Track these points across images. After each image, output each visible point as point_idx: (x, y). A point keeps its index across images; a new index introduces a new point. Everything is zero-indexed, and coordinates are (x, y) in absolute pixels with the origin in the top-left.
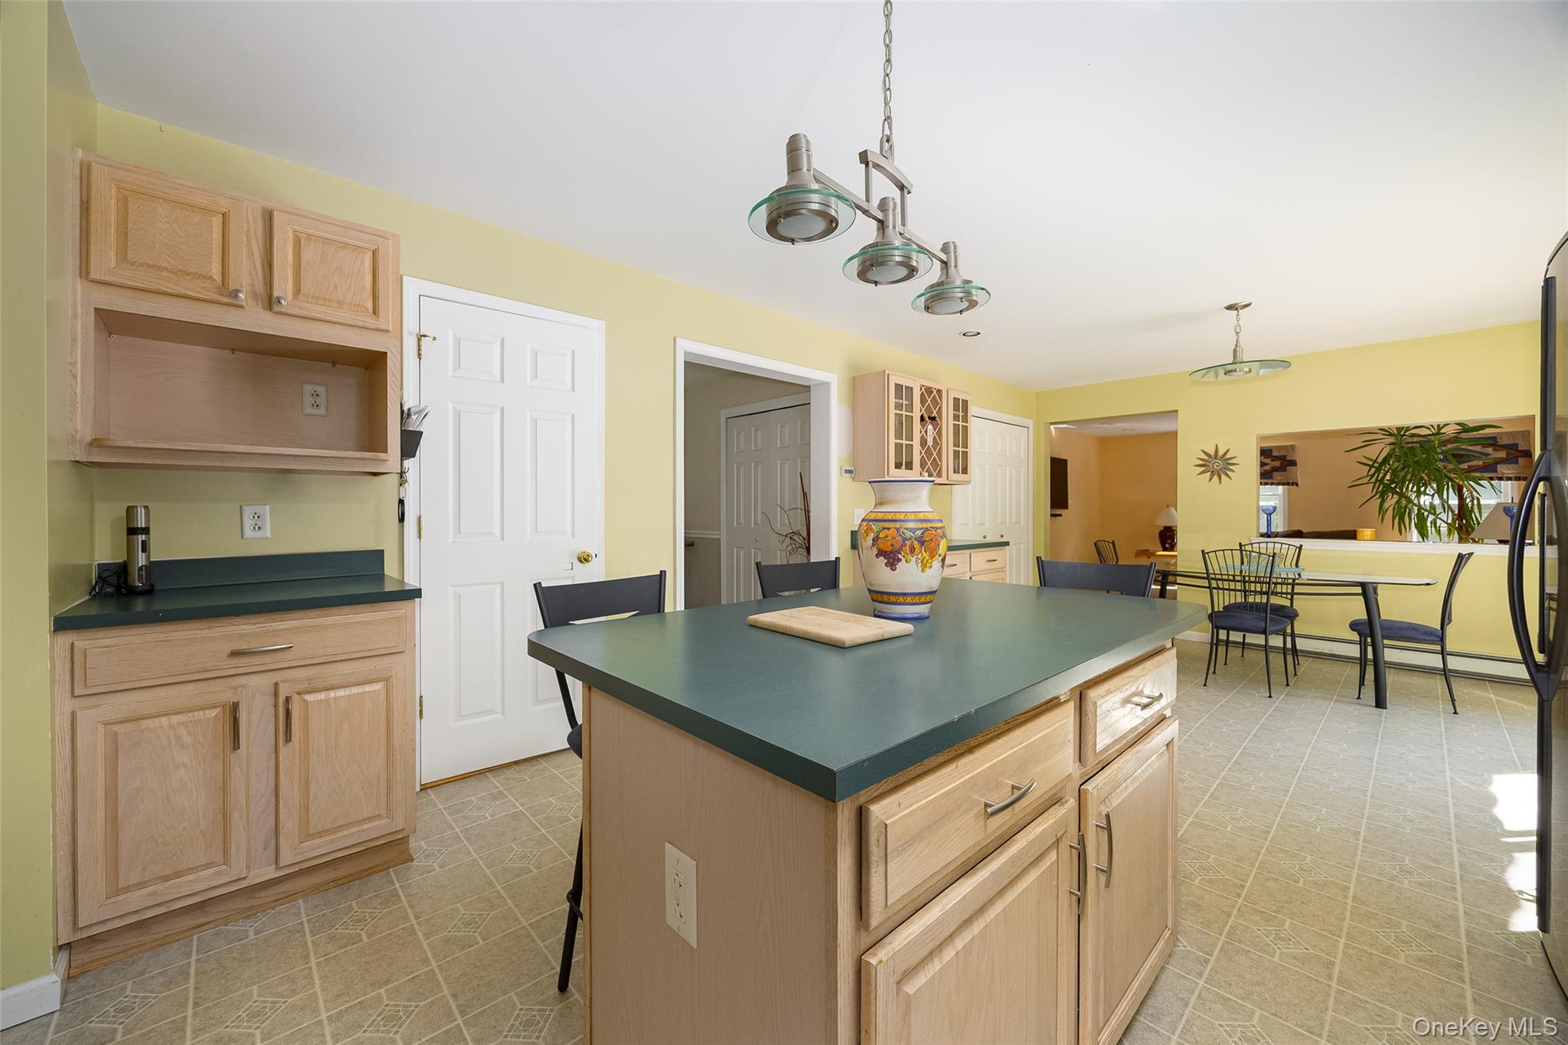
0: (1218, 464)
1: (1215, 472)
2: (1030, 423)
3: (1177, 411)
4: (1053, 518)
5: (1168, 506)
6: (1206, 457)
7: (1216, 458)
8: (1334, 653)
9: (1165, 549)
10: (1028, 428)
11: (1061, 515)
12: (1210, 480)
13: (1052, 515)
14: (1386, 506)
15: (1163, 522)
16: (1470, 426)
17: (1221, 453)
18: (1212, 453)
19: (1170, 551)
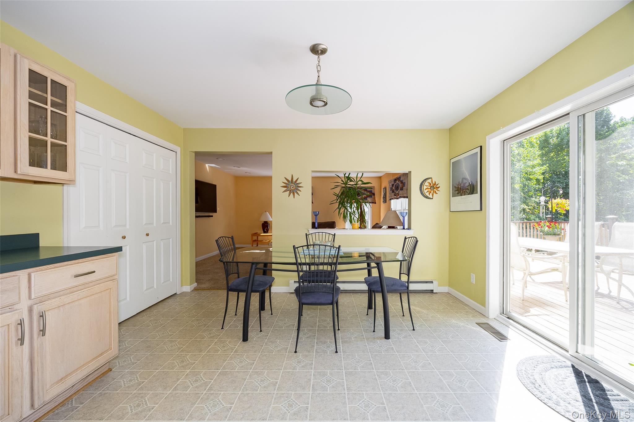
0: (293, 187)
1: (292, 191)
2: (178, 150)
3: (271, 153)
4: (197, 219)
5: (265, 212)
6: (286, 182)
7: (292, 182)
8: (345, 289)
9: (265, 232)
10: (176, 152)
11: (212, 216)
12: (289, 196)
13: (196, 217)
14: (341, 212)
15: (263, 219)
16: (365, 182)
17: (294, 180)
18: (290, 179)
19: (267, 233)
